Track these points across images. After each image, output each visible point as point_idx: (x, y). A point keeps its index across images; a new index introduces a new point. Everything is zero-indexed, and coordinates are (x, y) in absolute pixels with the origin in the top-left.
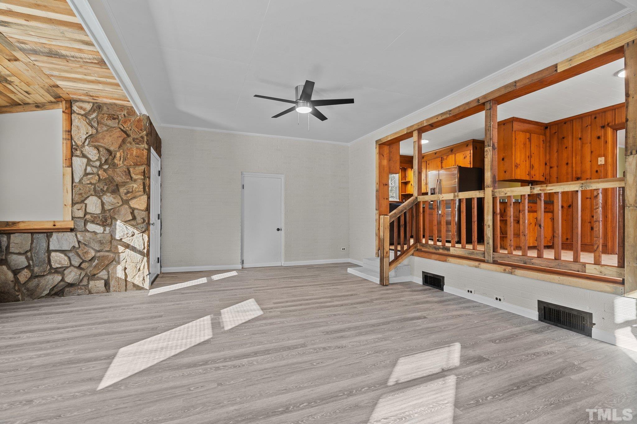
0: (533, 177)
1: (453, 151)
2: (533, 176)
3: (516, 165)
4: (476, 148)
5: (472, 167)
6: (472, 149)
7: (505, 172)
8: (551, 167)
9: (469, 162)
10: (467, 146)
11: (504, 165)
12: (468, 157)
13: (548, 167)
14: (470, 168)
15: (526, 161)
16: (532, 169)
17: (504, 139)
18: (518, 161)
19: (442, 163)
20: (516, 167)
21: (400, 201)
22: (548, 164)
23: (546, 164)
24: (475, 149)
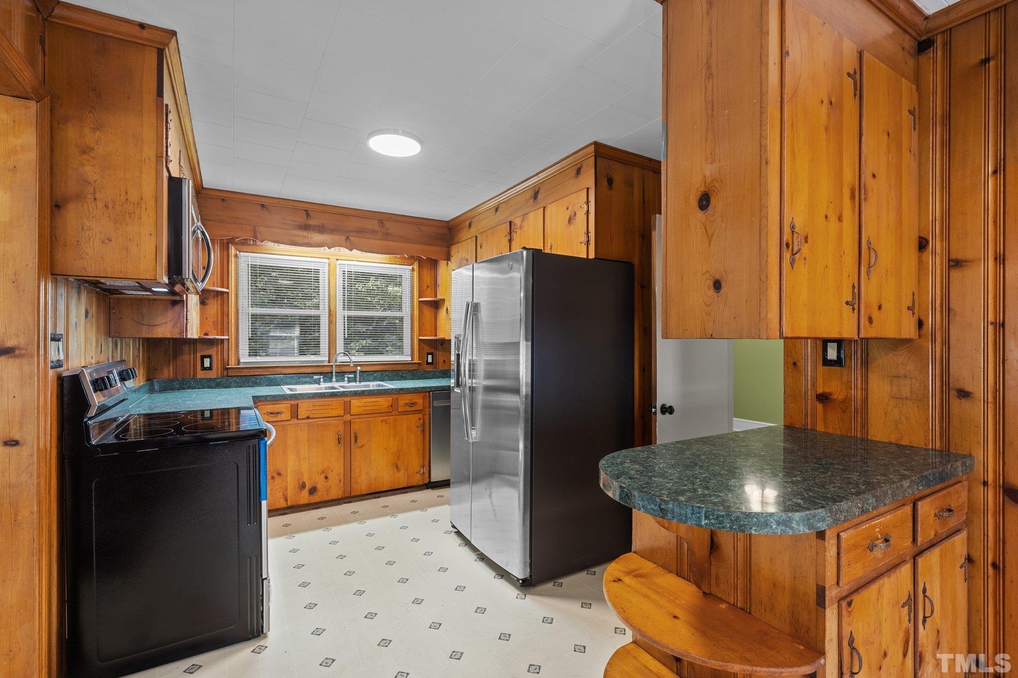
0: (870, 320)
1: (540, 197)
2: (875, 315)
3: (787, 236)
4: (610, 182)
5: (592, 256)
6: (591, 184)
7: (717, 285)
8: (955, 264)
9: (583, 238)
10: (578, 172)
11: (710, 238)
12: (581, 217)
13: (935, 261)
14: (587, 259)
15: (840, 219)
16: (868, 273)
17: (709, 66)
18: (797, 214)
19: (510, 241)
20: (787, 255)
21: (416, 361)
22: (936, 245)
23: (923, 244)
24: (605, 183)
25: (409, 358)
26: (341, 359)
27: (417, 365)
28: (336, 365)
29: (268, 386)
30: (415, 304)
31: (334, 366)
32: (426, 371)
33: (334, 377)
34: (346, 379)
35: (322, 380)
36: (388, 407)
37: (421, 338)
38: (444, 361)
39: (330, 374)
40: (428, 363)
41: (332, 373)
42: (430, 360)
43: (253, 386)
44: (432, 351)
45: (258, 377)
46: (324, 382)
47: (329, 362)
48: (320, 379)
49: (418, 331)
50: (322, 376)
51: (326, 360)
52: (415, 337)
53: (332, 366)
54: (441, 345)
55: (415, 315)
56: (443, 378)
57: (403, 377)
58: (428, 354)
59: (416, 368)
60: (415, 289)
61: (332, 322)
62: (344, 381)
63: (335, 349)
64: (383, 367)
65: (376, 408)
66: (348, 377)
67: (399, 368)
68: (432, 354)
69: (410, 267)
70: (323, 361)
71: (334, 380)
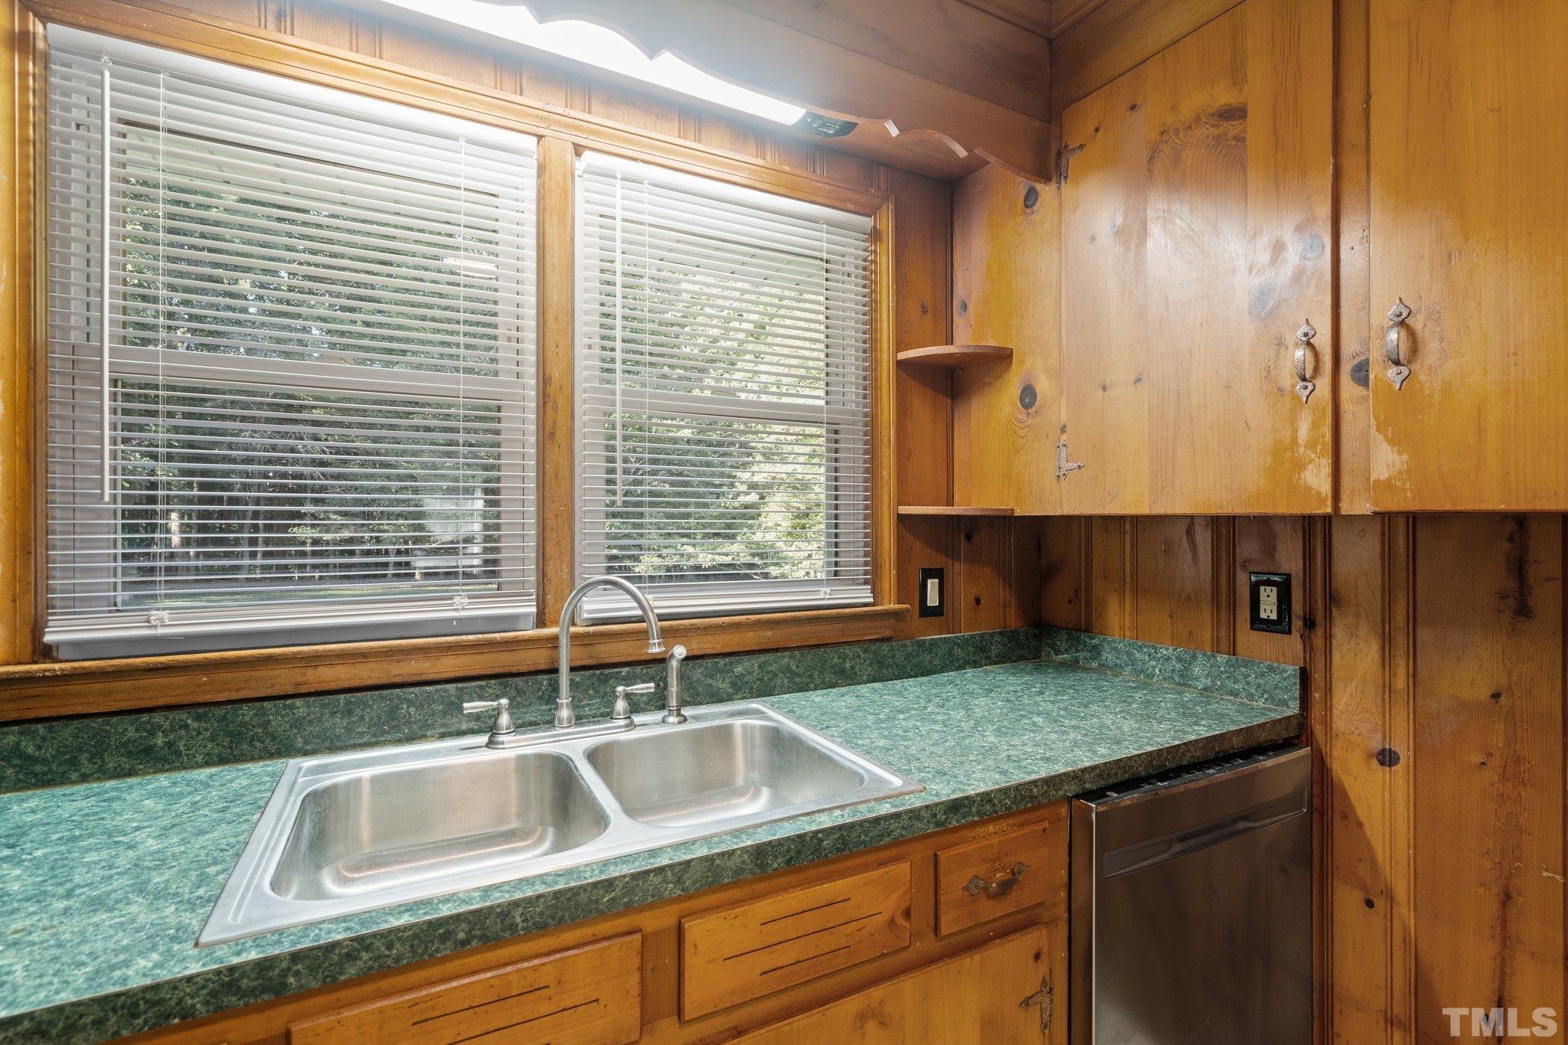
21: (888, 604)
25: (864, 595)
26: (595, 605)
27: (892, 621)
28: (575, 637)
29: (222, 761)
30: (885, 374)
31: (564, 642)
32: (921, 644)
33: (564, 700)
34: (621, 705)
35: (504, 719)
36: (892, 922)
37: (904, 510)
38: (978, 601)
39: (544, 680)
40: (926, 611)
41: (555, 671)
42: (933, 600)
43: (131, 773)
44: (937, 561)
45: (158, 718)
46: (521, 726)
47: (541, 621)
48: (498, 712)
49: (893, 482)
50: (504, 701)
51: (526, 615)
52: (885, 508)
53: (555, 639)
54: (968, 538)
55: (885, 418)
56: (976, 665)
57: (843, 671)
58: (928, 573)
59: (888, 633)
60: (885, 317)
61: (552, 435)
62: (609, 715)
63: (567, 559)
64: (769, 633)
65: (828, 942)
66: (628, 696)
67: (827, 633)
68: (938, 573)
69: (867, 222)
70: (510, 621)
71: (565, 713)
